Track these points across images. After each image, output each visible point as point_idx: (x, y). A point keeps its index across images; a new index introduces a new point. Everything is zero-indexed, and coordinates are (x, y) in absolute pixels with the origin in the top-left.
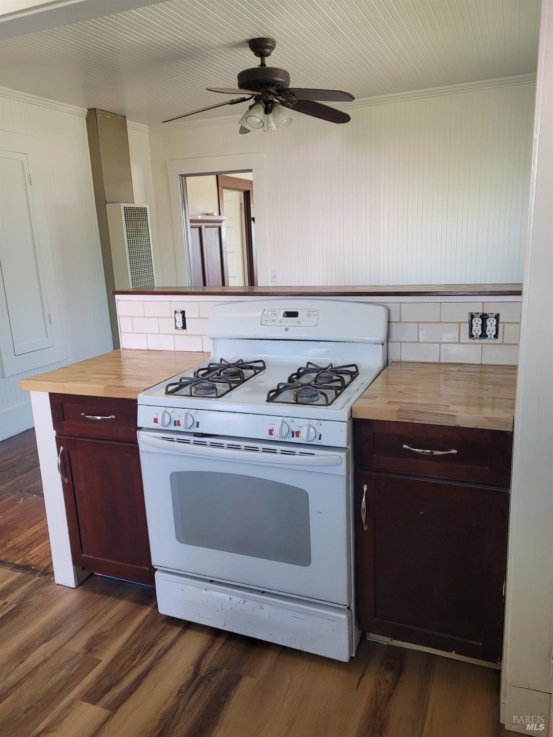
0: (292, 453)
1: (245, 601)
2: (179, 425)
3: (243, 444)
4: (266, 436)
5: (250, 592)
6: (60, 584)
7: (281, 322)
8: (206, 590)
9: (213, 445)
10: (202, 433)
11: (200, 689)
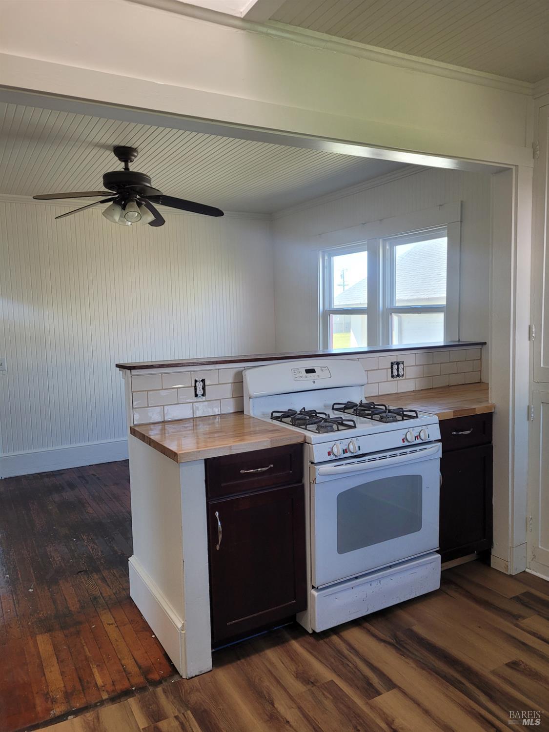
0: (415, 451)
1: (380, 581)
2: (347, 452)
3: (388, 454)
4: (401, 444)
5: (385, 571)
6: (194, 675)
7: (306, 377)
8: (352, 588)
9: (370, 460)
10: (363, 454)
11: (407, 647)
